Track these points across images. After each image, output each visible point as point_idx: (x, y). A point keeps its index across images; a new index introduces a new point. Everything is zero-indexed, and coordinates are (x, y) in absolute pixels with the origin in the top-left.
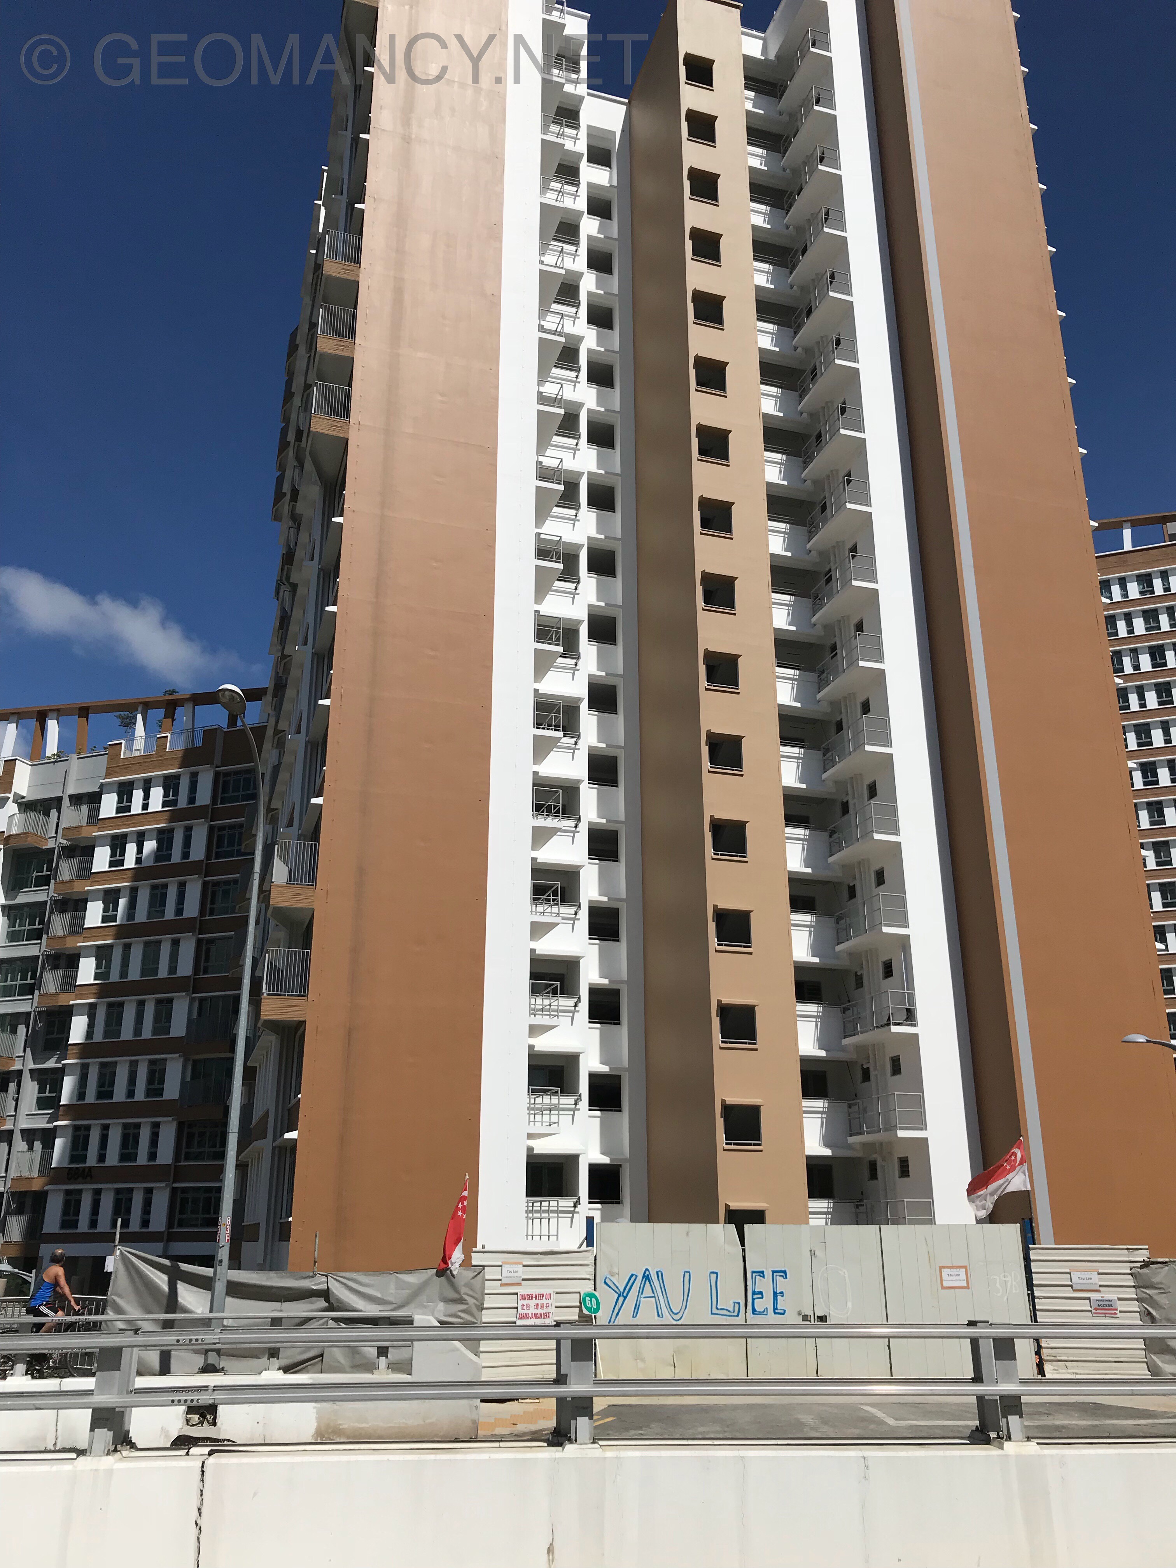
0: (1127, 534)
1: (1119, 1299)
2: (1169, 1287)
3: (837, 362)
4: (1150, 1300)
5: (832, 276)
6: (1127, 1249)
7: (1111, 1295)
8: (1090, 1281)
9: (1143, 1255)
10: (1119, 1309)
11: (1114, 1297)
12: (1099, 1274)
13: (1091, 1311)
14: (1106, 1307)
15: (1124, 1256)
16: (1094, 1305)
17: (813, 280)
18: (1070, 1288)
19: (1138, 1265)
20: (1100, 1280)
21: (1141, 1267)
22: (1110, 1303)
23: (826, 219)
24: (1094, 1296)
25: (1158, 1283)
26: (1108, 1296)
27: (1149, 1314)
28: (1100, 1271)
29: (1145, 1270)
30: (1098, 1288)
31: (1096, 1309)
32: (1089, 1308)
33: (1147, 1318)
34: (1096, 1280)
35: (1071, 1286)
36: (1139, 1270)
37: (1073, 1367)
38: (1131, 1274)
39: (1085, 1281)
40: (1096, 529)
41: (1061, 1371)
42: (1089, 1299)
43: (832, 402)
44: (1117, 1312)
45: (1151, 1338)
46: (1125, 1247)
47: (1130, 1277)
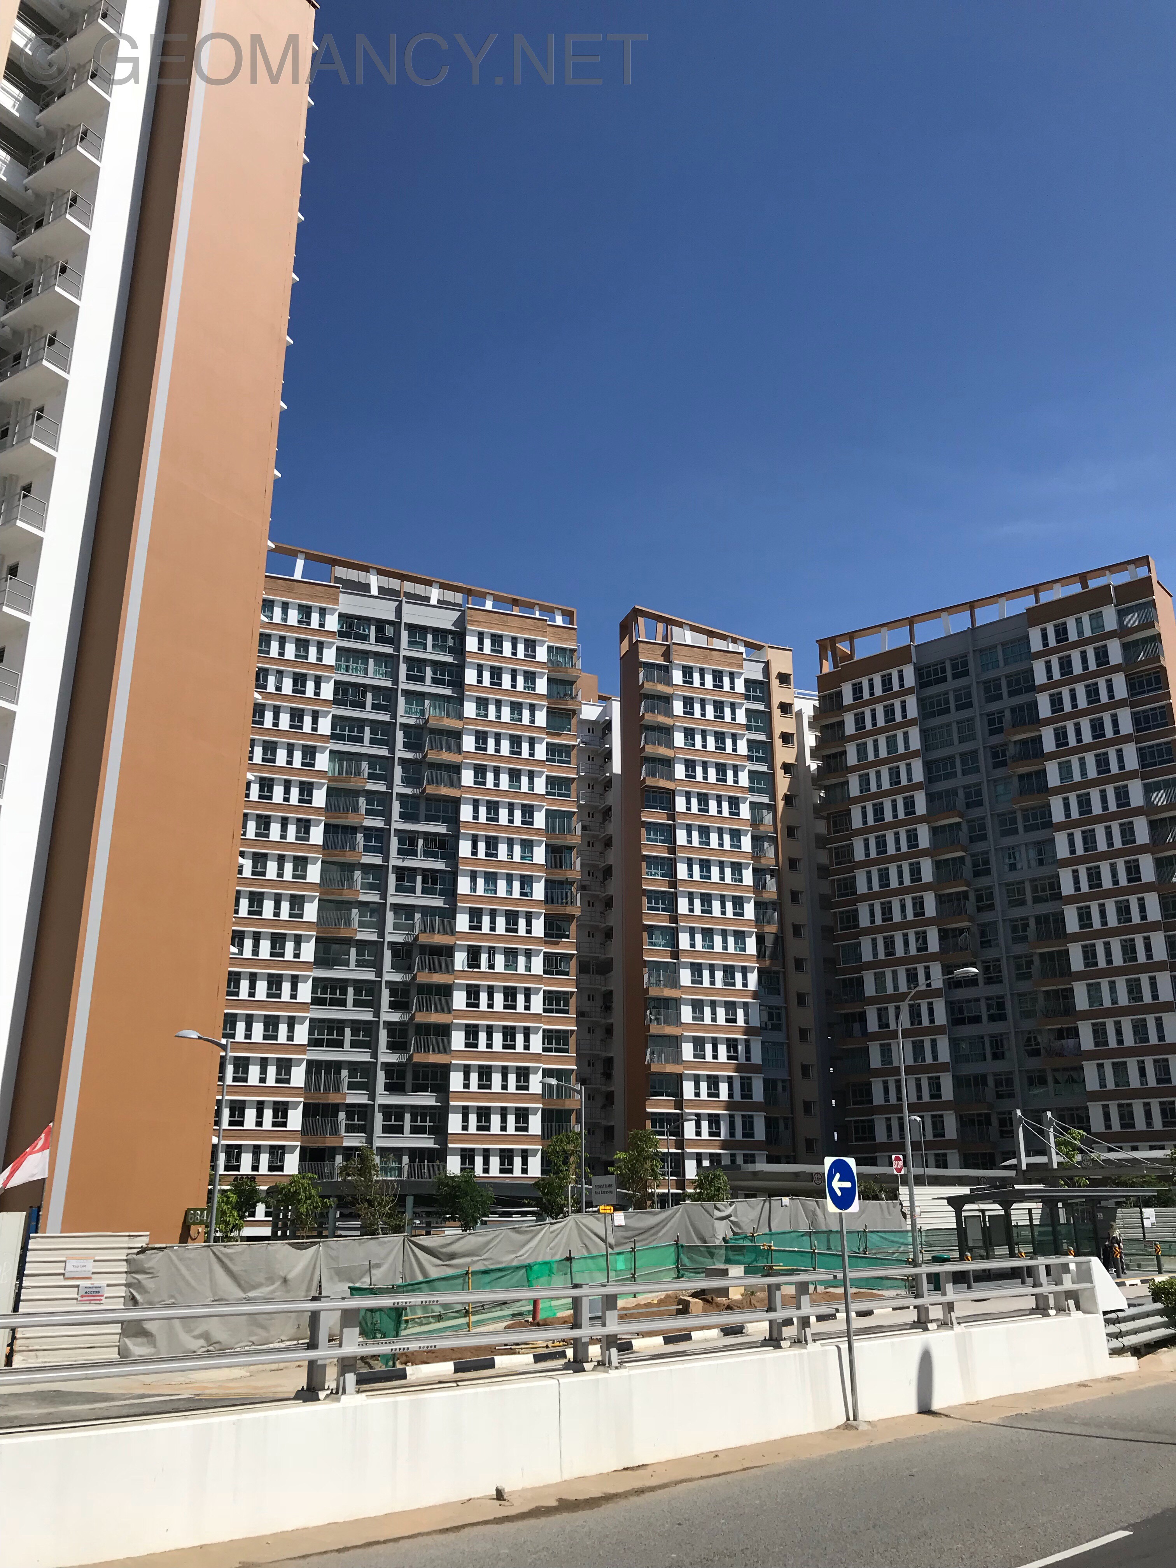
0: (300, 564)
1: (108, 1285)
2: (159, 1271)
3: (57, 289)
4: (138, 1286)
5: (74, 200)
6: (129, 1236)
7: (99, 1281)
8: (84, 1269)
9: (142, 1242)
10: (106, 1295)
11: (104, 1283)
12: (95, 1261)
13: (76, 1299)
14: (94, 1294)
15: (124, 1242)
16: (82, 1292)
17: (53, 194)
18: (62, 1277)
19: (136, 1251)
20: (94, 1267)
21: (138, 1253)
22: (98, 1290)
23: (82, 139)
24: (83, 1283)
25: (149, 1268)
26: (96, 1283)
27: (133, 1298)
28: (97, 1258)
29: (141, 1256)
30: (90, 1275)
31: (82, 1296)
32: (76, 1296)
33: (131, 1303)
34: (91, 1267)
35: (63, 1274)
36: (134, 1256)
37: (44, 1356)
38: (126, 1260)
39: (79, 1269)
40: (271, 551)
41: (30, 1361)
42: (78, 1286)
43: (42, 329)
44: (103, 1298)
45: (130, 1321)
46: (127, 1234)
47: (125, 1263)
